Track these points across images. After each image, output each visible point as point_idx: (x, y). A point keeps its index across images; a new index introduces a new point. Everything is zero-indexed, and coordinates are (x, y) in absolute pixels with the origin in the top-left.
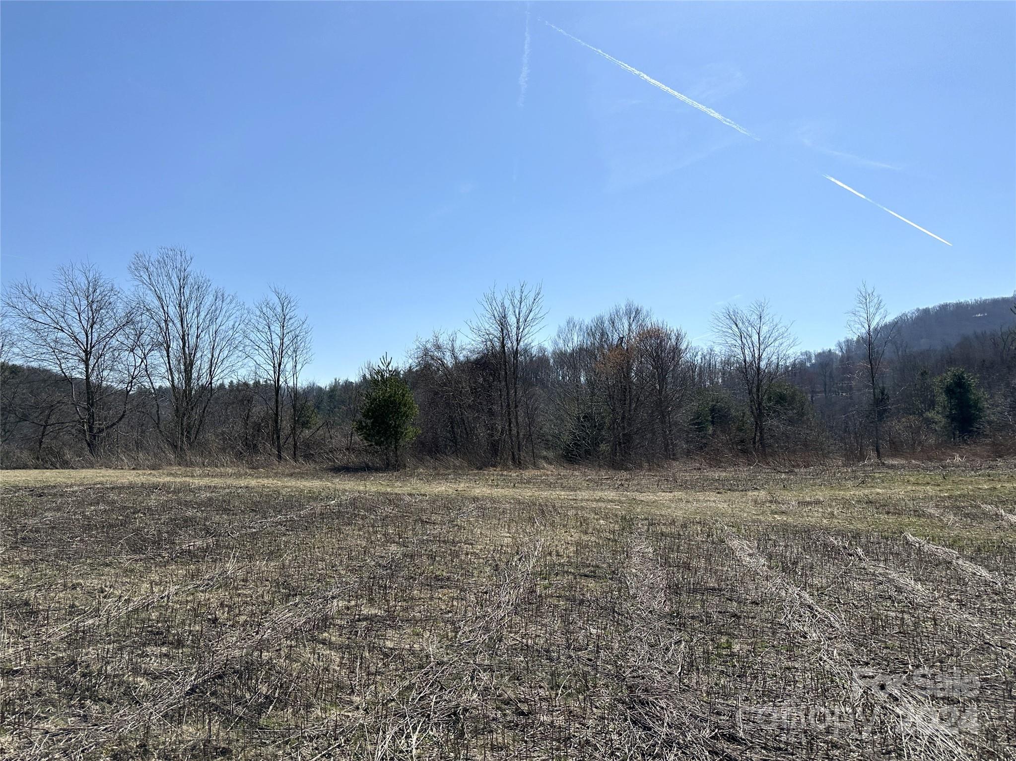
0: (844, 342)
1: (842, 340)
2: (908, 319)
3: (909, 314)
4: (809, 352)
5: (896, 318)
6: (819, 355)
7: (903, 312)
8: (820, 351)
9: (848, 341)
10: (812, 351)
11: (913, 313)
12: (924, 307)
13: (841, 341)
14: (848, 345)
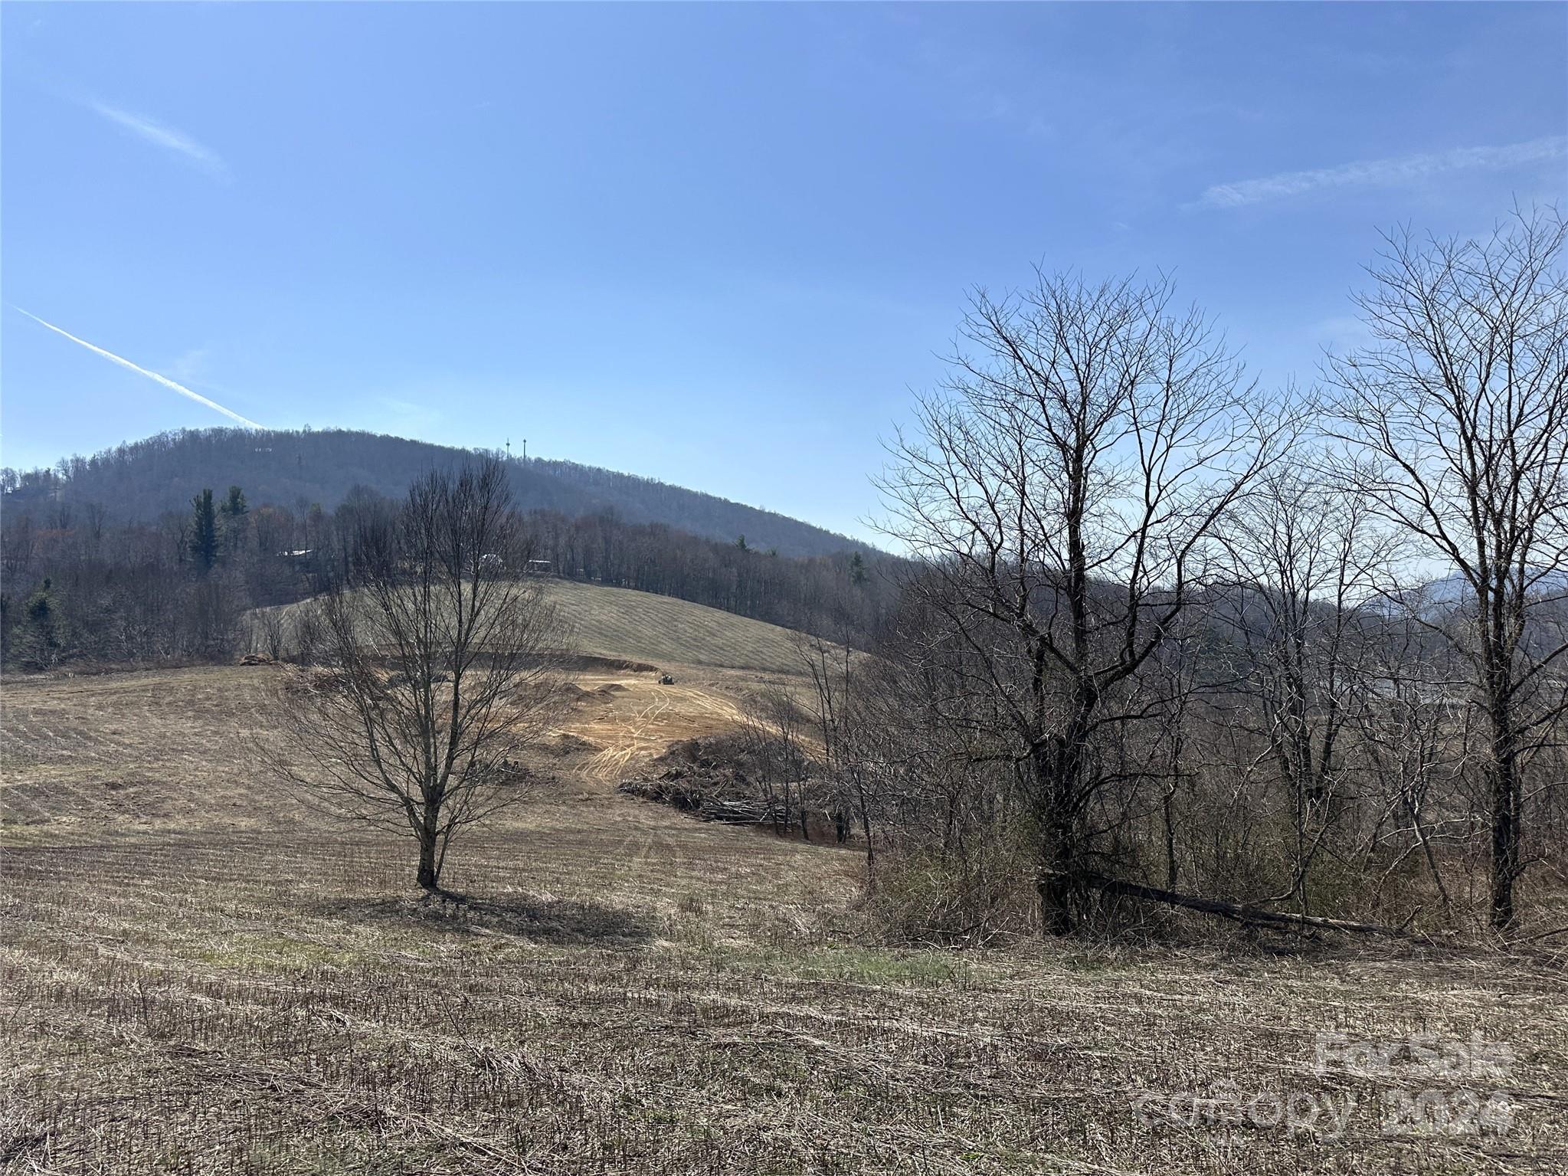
0: (72, 461)
1: (69, 457)
2: (168, 442)
3: (170, 435)
4: (11, 470)
5: (151, 438)
6: (27, 477)
7: (163, 431)
8: (30, 470)
9: (77, 460)
10: (16, 469)
11: (175, 434)
12: (193, 429)
13: (66, 459)
14: (77, 467)
